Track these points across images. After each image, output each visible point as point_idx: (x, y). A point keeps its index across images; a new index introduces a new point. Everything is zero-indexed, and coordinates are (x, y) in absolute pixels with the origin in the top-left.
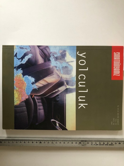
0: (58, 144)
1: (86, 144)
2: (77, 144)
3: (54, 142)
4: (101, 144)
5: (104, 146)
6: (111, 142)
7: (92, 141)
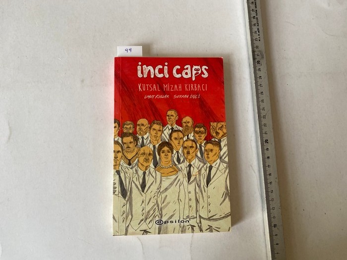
0: (266, 105)
1: (260, 51)
2: (261, 67)
3: (263, 113)
4: (256, 23)
5: (259, 17)
6: (251, 5)
7: (252, 40)
